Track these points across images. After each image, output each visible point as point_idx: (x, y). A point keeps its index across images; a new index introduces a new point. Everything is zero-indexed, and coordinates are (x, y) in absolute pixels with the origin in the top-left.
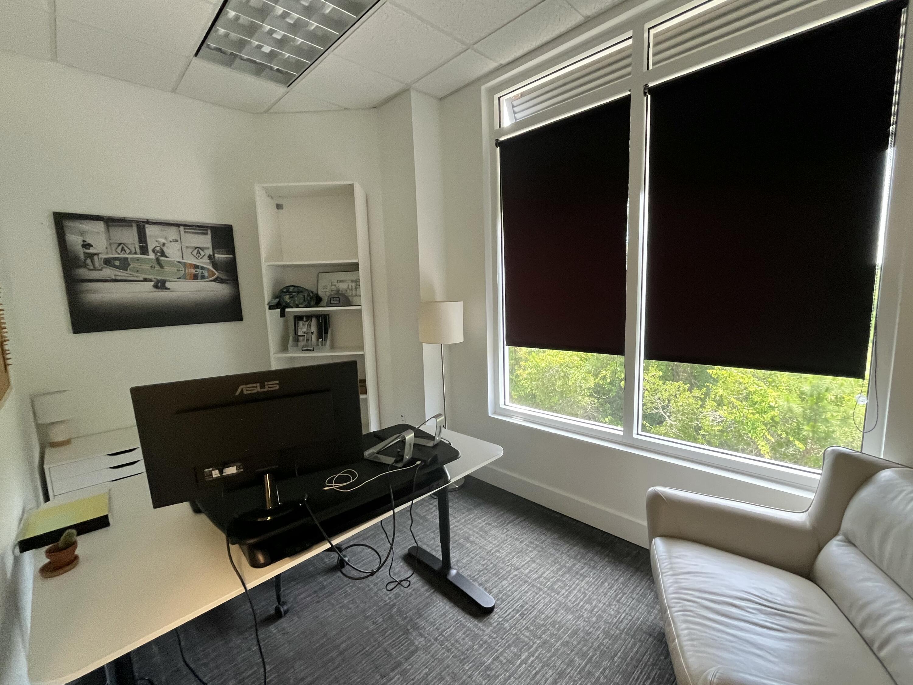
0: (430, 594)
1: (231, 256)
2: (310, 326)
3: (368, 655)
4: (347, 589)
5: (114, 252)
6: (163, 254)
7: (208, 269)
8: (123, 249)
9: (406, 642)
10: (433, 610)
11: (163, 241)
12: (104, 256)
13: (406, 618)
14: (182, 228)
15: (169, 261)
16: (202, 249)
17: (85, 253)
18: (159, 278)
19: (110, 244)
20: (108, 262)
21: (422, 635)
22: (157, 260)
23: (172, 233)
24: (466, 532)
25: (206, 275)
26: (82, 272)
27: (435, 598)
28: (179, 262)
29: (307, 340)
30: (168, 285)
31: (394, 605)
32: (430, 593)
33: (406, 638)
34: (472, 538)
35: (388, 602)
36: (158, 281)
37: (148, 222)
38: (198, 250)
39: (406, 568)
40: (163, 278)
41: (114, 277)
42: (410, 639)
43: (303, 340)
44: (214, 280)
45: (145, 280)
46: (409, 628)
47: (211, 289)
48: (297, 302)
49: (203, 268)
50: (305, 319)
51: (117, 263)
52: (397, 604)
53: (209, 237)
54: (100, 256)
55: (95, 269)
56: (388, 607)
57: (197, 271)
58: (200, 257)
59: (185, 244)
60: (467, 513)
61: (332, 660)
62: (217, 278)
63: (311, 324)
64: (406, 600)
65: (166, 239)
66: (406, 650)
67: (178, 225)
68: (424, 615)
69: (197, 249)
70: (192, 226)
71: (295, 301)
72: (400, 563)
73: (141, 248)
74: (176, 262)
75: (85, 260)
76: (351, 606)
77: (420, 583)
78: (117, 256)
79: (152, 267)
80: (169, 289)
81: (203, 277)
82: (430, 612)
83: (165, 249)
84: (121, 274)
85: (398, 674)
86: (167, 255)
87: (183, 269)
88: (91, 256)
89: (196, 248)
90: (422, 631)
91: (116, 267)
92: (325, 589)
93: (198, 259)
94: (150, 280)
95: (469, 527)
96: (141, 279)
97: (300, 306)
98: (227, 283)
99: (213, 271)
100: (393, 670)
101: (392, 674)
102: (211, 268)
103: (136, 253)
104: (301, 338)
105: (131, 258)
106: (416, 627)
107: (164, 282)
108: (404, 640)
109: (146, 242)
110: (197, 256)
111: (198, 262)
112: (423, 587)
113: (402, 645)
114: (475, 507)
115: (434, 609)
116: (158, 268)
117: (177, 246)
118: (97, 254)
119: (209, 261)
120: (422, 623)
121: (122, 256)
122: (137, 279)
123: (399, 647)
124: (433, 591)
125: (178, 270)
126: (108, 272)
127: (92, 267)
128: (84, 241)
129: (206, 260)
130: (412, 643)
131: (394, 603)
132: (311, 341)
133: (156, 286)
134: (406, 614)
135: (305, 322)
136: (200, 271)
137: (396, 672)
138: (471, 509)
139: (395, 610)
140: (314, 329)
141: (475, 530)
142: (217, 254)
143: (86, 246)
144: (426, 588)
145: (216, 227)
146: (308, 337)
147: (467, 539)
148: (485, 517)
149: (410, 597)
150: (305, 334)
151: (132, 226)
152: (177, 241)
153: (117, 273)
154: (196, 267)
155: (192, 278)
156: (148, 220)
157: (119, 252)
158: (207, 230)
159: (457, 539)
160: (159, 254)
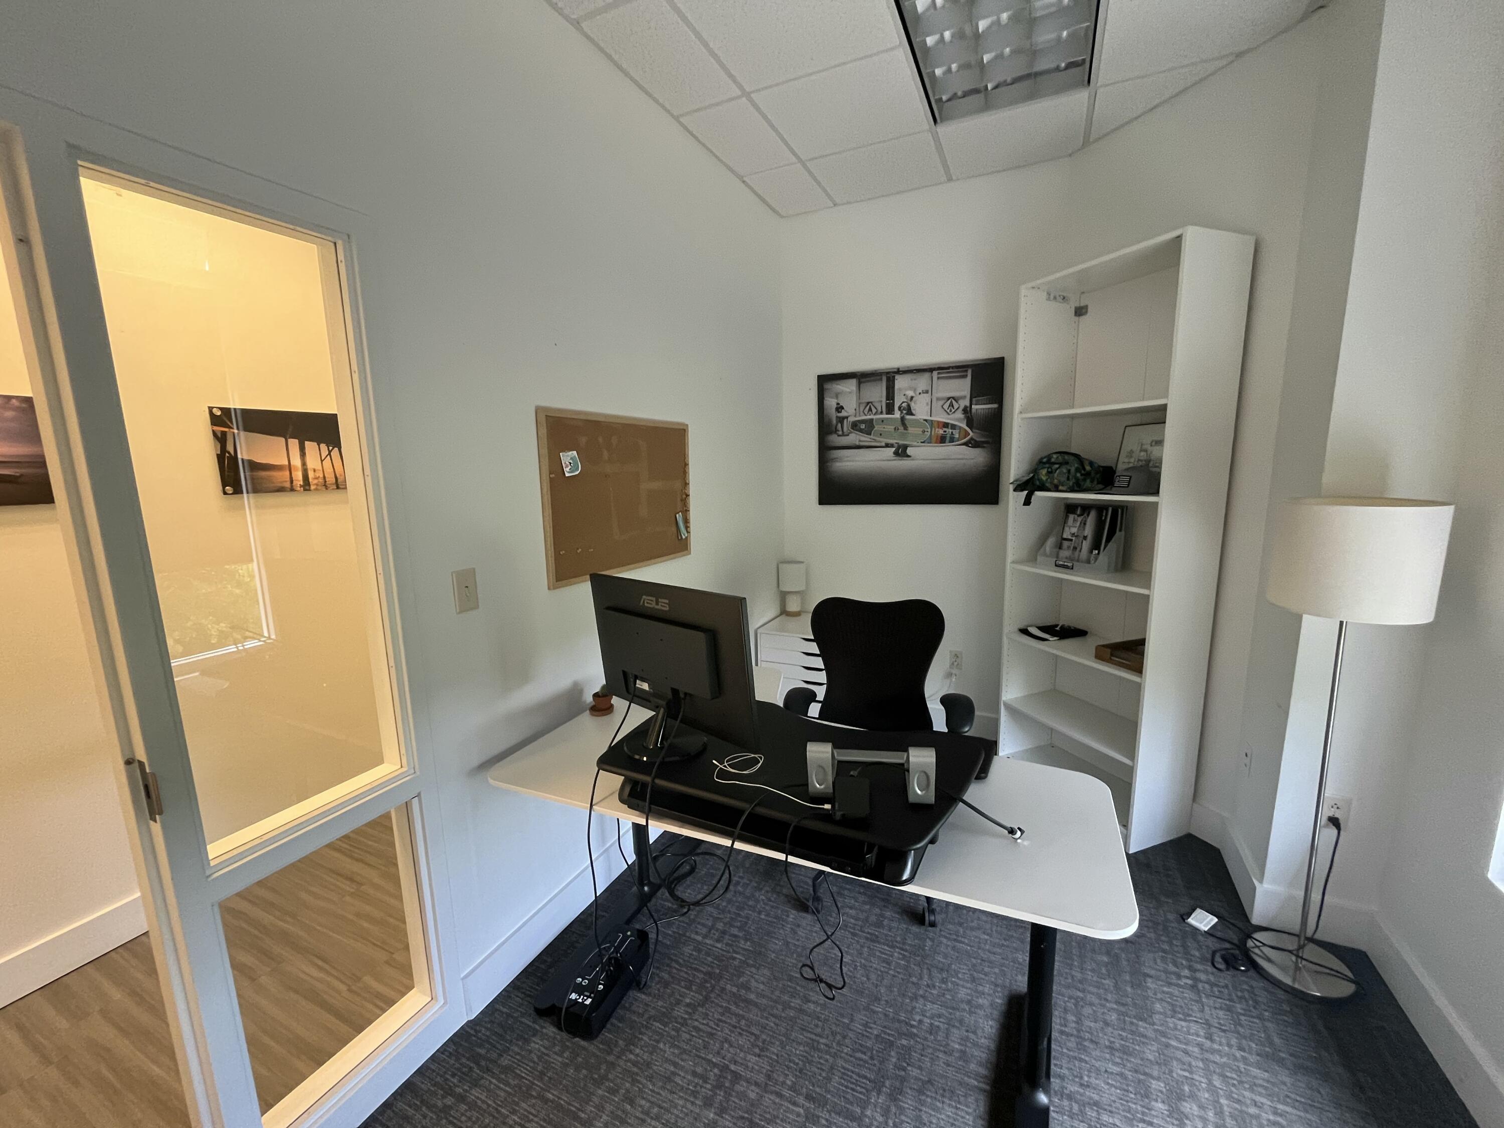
0: (976, 1087)
1: (995, 406)
2: (1084, 523)
3: (813, 1047)
4: (896, 954)
5: (862, 413)
6: (910, 412)
7: (960, 428)
8: (870, 410)
9: (861, 1093)
10: (946, 1108)
11: (910, 393)
12: (851, 419)
13: (904, 1069)
14: (935, 373)
15: (915, 420)
16: (956, 399)
17: (837, 417)
18: (901, 442)
19: (860, 403)
20: (855, 426)
21: (886, 1113)
22: (903, 419)
23: (922, 382)
24: (1191, 1081)
25: (957, 436)
26: (835, 440)
27: (971, 1100)
28: (926, 420)
29: (1075, 548)
30: (909, 451)
31: (912, 1036)
32: (976, 1083)
33: (867, 1090)
34: (1189, 1107)
35: (914, 1023)
36: (899, 446)
37: (899, 372)
38: (951, 402)
39: (996, 1013)
40: (905, 443)
41: (857, 443)
42: (869, 1098)
43: (1069, 547)
44: (966, 444)
45: (887, 446)
46: (887, 1083)
47: (961, 457)
48: (1056, 481)
49: (954, 427)
50: (1079, 512)
51: (863, 426)
52: (918, 1040)
53: (967, 382)
54: (849, 419)
55: (843, 435)
56: (904, 1029)
57: (945, 432)
58: (953, 410)
59: (935, 395)
60: (1253, 1058)
61: (786, 1006)
62: (972, 439)
63: (1086, 521)
64: (935, 1050)
65: (915, 390)
66: (847, 1101)
67: (930, 370)
68: (927, 1096)
69: (949, 401)
70: (948, 368)
71: (1053, 478)
72: (999, 998)
73: (888, 405)
74: (922, 421)
75: (837, 425)
76: (873, 977)
77: (984, 1056)
78: (864, 417)
79: (895, 429)
80: (909, 456)
81: (952, 440)
82: (939, 1105)
83: (912, 405)
84: (865, 439)
85: (807, 1110)
86: (914, 412)
87: (929, 430)
88: (841, 420)
89: (949, 399)
90: (893, 1109)
91: (861, 431)
92: (879, 927)
93: (949, 414)
94: (892, 446)
95: (1217, 1083)
96: (883, 444)
97: (1061, 488)
98: (984, 447)
99: (966, 430)
100: (809, 1097)
101: (801, 1100)
102: (964, 425)
103: (882, 413)
104: (1066, 544)
105: (877, 419)
106: (895, 1095)
107: (905, 447)
108: (862, 1087)
109: (893, 399)
110: (948, 411)
111: (951, 419)
112: (980, 1064)
113: (853, 1089)
114: (1298, 1069)
115: (949, 1111)
116: (901, 428)
117: (926, 398)
118: (847, 418)
119: (962, 416)
120: (908, 1103)
121: (869, 417)
122: (878, 444)
123: (847, 1087)
124: (988, 1088)
125: (924, 432)
126: (854, 438)
127: (840, 433)
128: (838, 404)
129: (960, 415)
130: (864, 1105)
131: (916, 1035)
132: (1080, 551)
133: (896, 453)
134: (908, 1065)
135: (1079, 516)
136: (949, 431)
137: (807, 1105)
138: (1281, 1062)
139: (904, 1042)
140: (1089, 531)
141: (1223, 1101)
142: (976, 404)
143: (840, 408)
144: (983, 1071)
145: (979, 364)
146: (1077, 541)
147: (1175, 1097)
148: (1294, 1107)
149: (945, 1052)
150: (1074, 538)
151: (881, 380)
152: (927, 392)
153: (863, 439)
154: (946, 425)
155: (938, 441)
156: (898, 369)
157: (866, 413)
158: (966, 371)
159: (1155, 1073)
160: (905, 412)
